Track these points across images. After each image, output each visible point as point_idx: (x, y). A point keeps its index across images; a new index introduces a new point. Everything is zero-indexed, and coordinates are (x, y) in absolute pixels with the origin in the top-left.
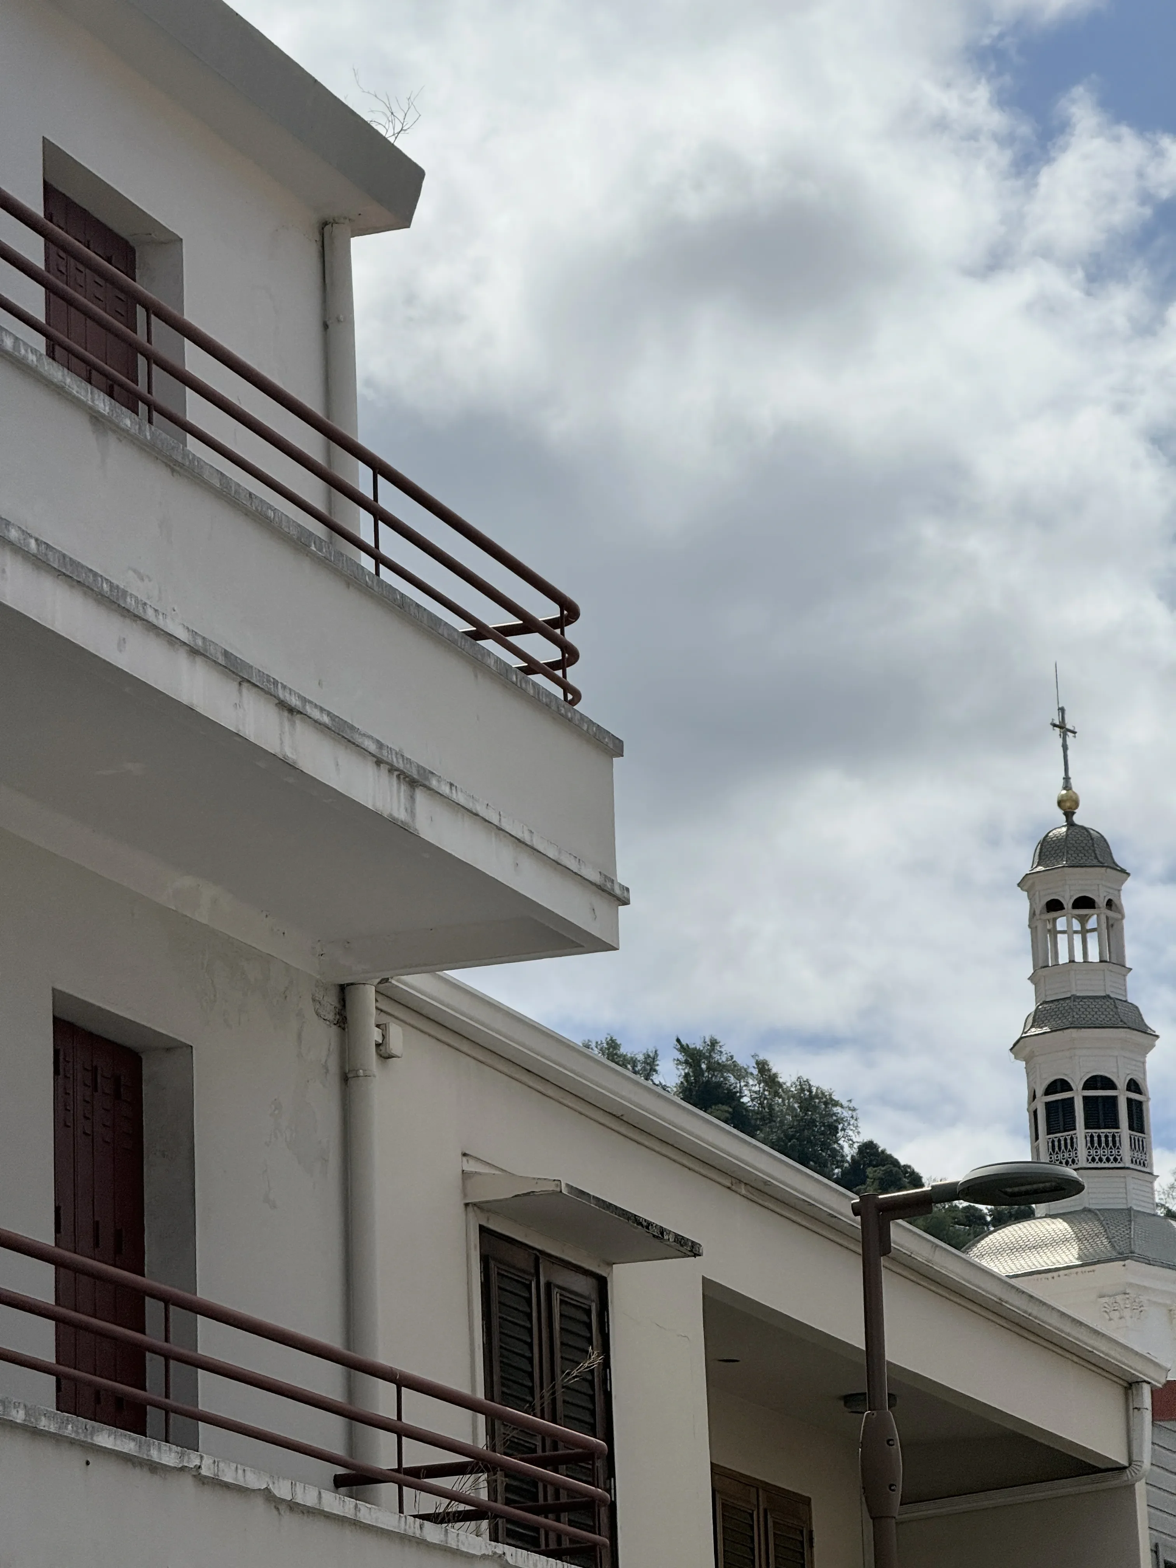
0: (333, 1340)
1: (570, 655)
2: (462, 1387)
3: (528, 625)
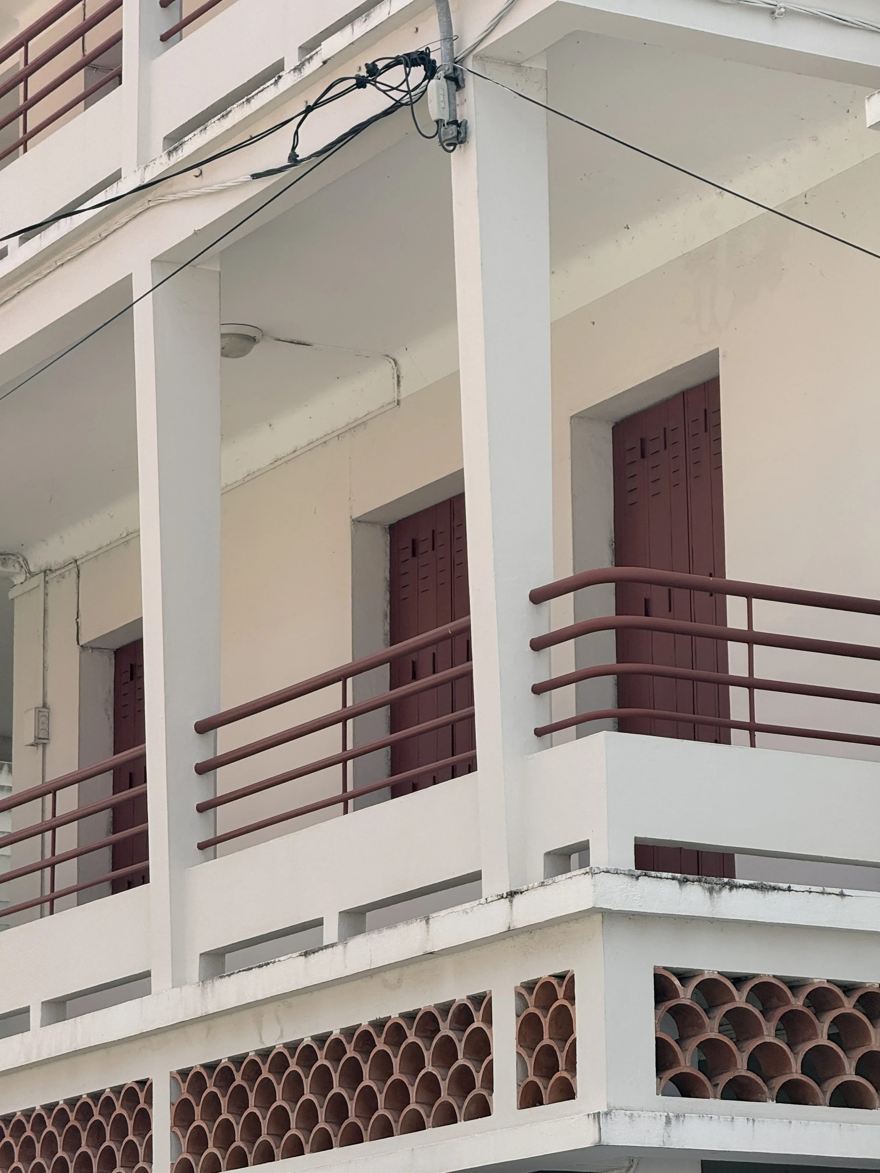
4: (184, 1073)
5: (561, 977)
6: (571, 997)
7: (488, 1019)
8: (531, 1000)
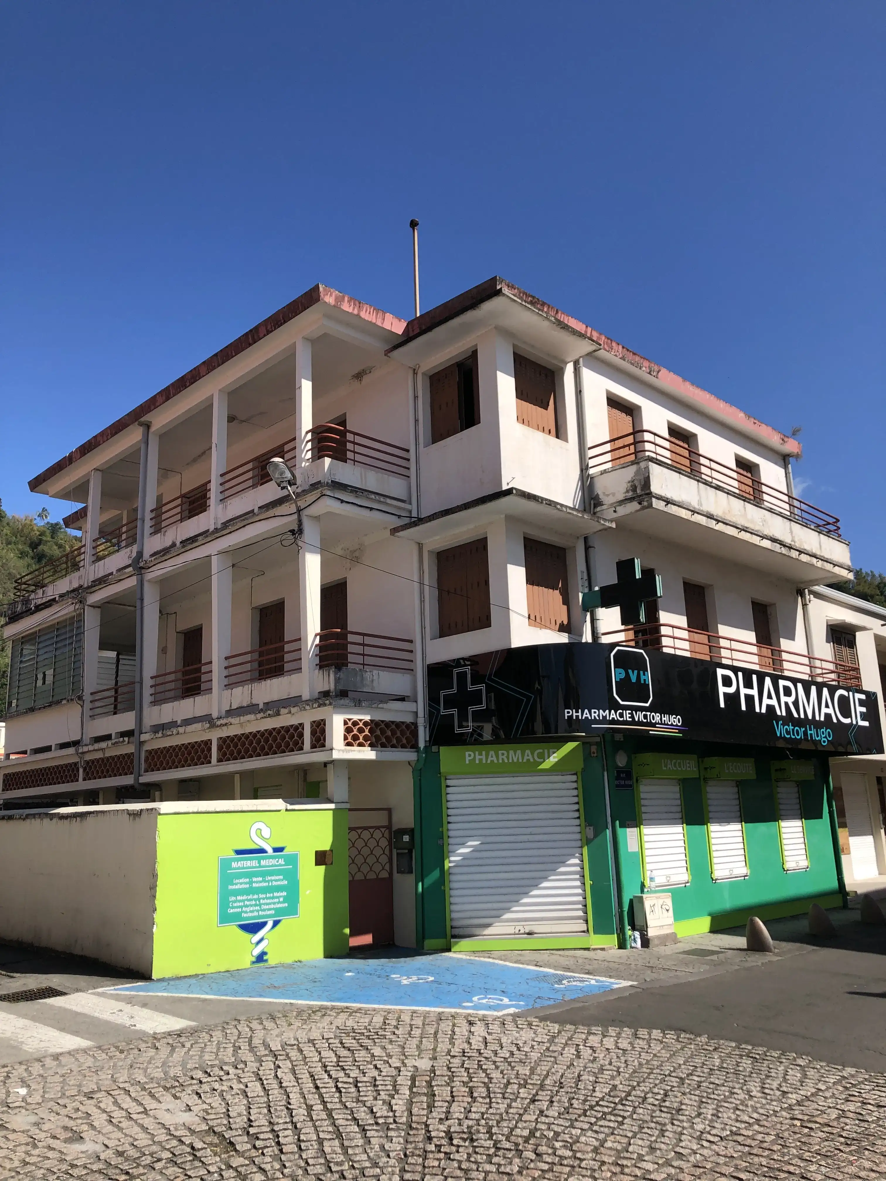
0: (806, 653)
1: (839, 528)
2: (831, 660)
3: (829, 524)
4: (221, 738)
5: (322, 720)
6: (325, 725)
7: (303, 729)
8: (314, 725)
